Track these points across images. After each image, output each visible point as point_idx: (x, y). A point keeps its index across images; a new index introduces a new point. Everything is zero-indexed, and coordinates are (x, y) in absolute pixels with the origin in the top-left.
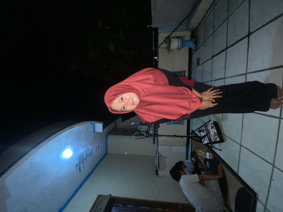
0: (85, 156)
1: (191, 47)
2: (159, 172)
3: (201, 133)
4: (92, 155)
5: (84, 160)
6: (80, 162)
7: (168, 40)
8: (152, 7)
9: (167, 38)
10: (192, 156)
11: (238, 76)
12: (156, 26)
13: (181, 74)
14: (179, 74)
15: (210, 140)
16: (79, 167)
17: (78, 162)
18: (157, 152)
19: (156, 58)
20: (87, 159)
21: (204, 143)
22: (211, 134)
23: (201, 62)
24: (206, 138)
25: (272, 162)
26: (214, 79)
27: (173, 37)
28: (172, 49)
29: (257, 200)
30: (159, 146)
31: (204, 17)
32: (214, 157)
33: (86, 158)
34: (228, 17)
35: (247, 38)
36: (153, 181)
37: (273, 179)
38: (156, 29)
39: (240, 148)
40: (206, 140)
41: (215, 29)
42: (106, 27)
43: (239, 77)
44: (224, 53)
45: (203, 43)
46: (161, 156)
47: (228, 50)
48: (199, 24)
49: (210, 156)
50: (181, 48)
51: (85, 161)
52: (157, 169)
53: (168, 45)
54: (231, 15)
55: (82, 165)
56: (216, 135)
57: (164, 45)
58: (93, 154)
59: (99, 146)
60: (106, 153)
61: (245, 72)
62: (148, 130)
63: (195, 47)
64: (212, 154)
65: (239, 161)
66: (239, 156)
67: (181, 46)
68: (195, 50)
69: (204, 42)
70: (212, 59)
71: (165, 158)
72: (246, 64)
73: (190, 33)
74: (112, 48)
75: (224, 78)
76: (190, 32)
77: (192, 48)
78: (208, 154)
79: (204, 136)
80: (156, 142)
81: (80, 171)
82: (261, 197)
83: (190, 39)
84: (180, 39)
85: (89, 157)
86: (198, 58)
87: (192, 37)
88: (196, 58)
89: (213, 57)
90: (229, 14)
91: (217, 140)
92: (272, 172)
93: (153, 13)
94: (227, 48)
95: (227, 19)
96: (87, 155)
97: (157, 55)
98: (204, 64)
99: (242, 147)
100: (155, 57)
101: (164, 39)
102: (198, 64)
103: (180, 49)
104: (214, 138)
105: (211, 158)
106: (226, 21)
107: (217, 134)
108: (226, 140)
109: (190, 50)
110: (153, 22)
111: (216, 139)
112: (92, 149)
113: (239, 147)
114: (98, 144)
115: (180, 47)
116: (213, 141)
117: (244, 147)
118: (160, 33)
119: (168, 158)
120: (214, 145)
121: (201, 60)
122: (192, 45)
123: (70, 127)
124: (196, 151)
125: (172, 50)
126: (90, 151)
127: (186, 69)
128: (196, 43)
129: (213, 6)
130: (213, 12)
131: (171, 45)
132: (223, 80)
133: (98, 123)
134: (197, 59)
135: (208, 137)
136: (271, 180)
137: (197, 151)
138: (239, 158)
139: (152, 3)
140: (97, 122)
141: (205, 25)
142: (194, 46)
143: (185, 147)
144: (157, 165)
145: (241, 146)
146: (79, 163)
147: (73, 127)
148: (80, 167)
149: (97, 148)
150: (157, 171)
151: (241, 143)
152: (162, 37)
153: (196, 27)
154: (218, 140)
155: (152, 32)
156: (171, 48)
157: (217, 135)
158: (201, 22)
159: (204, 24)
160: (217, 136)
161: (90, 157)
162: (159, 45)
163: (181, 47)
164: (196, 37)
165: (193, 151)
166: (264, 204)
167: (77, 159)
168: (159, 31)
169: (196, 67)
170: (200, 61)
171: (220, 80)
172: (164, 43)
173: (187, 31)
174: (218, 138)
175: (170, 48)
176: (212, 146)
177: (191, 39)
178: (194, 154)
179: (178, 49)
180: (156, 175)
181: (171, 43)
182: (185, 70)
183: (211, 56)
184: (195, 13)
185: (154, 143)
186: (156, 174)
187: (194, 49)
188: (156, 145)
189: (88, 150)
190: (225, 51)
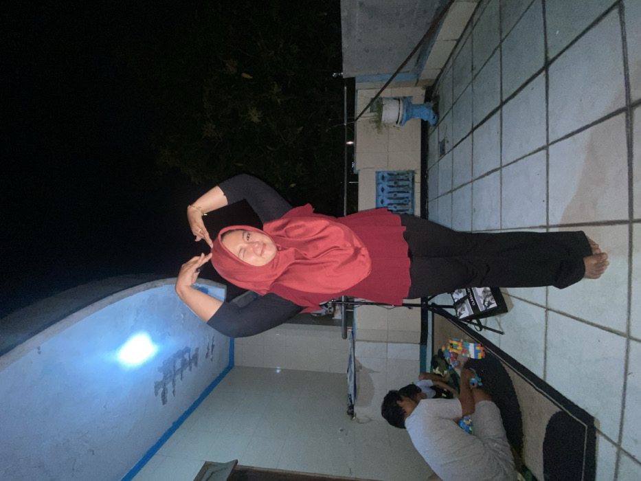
0: (178, 365)
1: (425, 120)
2: (355, 408)
3: (455, 296)
4: (196, 364)
5: (175, 374)
6: (165, 377)
7: (376, 104)
8: (343, 32)
9: (373, 100)
10: (434, 364)
11: (530, 154)
12: (352, 75)
13: (405, 178)
14: (401, 177)
15: (475, 308)
16: (162, 389)
17: (160, 377)
18: (352, 358)
19: (350, 143)
20: (184, 372)
21: (461, 317)
22: (477, 295)
23: (448, 147)
24: (465, 306)
25: (624, 330)
26: (477, 176)
27: (388, 99)
28: (386, 122)
29: (597, 434)
30: (356, 343)
31: (452, 54)
32: (486, 353)
33: (181, 371)
34: (502, 41)
35: (544, 73)
36: (341, 430)
37: (630, 371)
38: (352, 81)
39: (546, 316)
40: (466, 309)
41: (475, 72)
42: (245, 75)
43: (533, 156)
44: (496, 116)
45: (452, 108)
46: (361, 367)
47: (504, 107)
48: (442, 70)
49: (476, 352)
50: (403, 122)
51: (178, 377)
52: (351, 402)
53: (377, 114)
54: (506, 36)
55: (169, 386)
56: (488, 296)
57: (369, 115)
58: (200, 363)
59: (213, 346)
60: (231, 366)
61: (544, 143)
62: (332, 310)
63: (434, 118)
64: (481, 346)
65: (546, 348)
66: (546, 335)
67: (405, 115)
68: (435, 125)
69: (453, 104)
70: (471, 136)
71: (371, 374)
72: (545, 127)
73: (423, 92)
74: (255, 116)
75: (500, 168)
76: (424, 88)
77: (427, 122)
78: (471, 347)
79: (461, 301)
80: (349, 334)
81: (164, 402)
82: (606, 424)
83: (423, 103)
84: (403, 101)
85: (188, 368)
86: (441, 139)
87: (428, 98)
88: (437, 142)
89: (473, 129)
90: (503, 36)
91: (491, 307)
92: (627, 351)
93: (345, 44)
94: (503, 103)
95: (500, 46)
96: (184, 364)
97: (352, 138)
98: (455, 149)
99: (550, 312)
100: (349, 141)
101: (368, 101)
102: (443, 152)
103: (401, 122)
104: (484, 301)
105: (480, 358)
106: (498, 52)
107: (490, 293)
108: (512, 306)
109: (425, 126)
110: (344, 65)
111: (490, 304)
112: (197, 349)
113: (544, 314)
114: (213, 340)
115: (402, 119)
116: (482, 309)
117: (554, 311)
118: (359, 91)
119: (378, 372)
120: (486, 322)
121: (448, 142)
122: (428, 115)
123: (149, 284)
124: (443, 349)
125: (384, 124)
126: (193, 353)
127: (416, 165)
128: (436, 110)
129: (469, 29)
130: (469, 41)
131: (383, 113)
132: (498, 172)
133: (216, 286)
134: (439, 142)
135: (471, 302)
136: (626, 374)
137: (446, 349)
138: (546, 339)
139: (343, 22)
140: (214, 283)
141: (453, 70)
142: (432, 116)
143: (419, 346)
144: (351, 391)
145: (548, 309)
146: (162, 382)
147: (156, 287)
148: (164, 390)
149: (208, 349)
150: (352, 407)
151: (547, 303)
152: (363, 97)
153: (435, 77)
154: (494, 305)
155: (343, 88)
156: (383, 120)
157: (490, 295)
158: (445, 66)
159: (451, 70)
160: (492, 297)
161: (190, 370)
162: (358, 115)
163: (405, 117)
164: (437, 98)
165: (436, 352)
166: (616, 441)
167: (160, 369)
168: (358, 85)
169: (437, 160)
170: (446, 145)
171: (492, 174)
172: (369, 110)
173: (416, 86)
174: (494, 301)
175: (381, 119)
176: (479, 324)
177: (425, 101)
178: (438, 359)
179: (397, 122)
180: (349, 417)
181: (384, 108)
182: (413, 169)
183: (470, 130)
184: (432, 46)
185: (345, 336)
186: (348, 413)
187: (432, 122)
188: (348, 342)
189: (187, 350)
190: (499, 112)
